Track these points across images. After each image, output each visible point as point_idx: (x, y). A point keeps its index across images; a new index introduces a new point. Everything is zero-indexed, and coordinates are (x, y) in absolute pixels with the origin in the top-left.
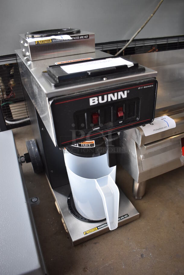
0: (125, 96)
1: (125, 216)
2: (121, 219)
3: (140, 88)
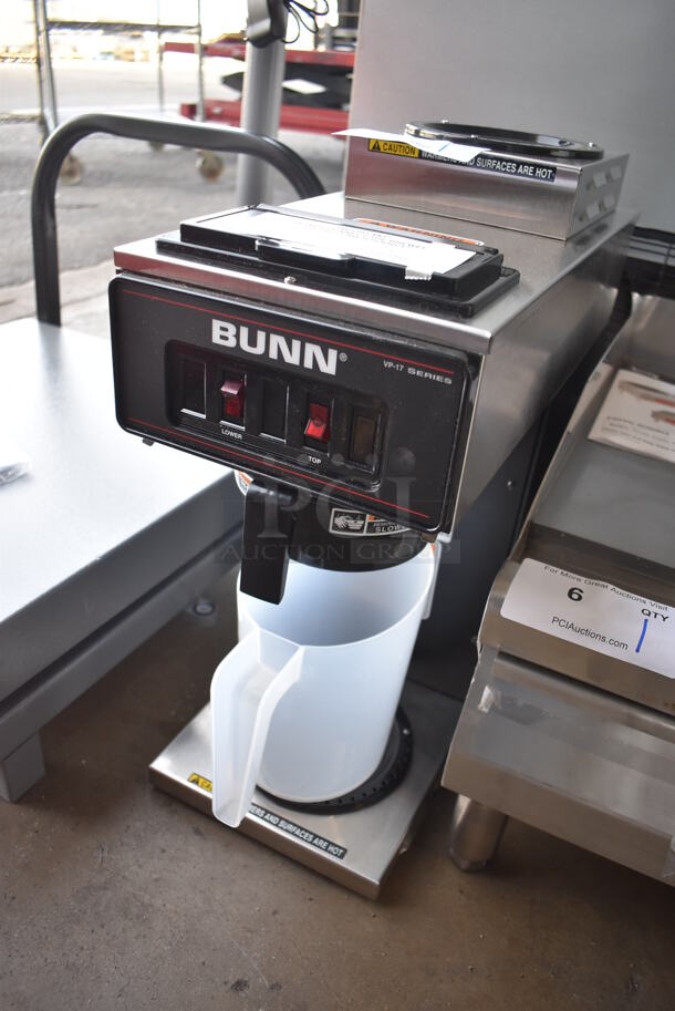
0: (329, 368)
1: (331, 848)
2: (311, 843)
3: (390, 365)
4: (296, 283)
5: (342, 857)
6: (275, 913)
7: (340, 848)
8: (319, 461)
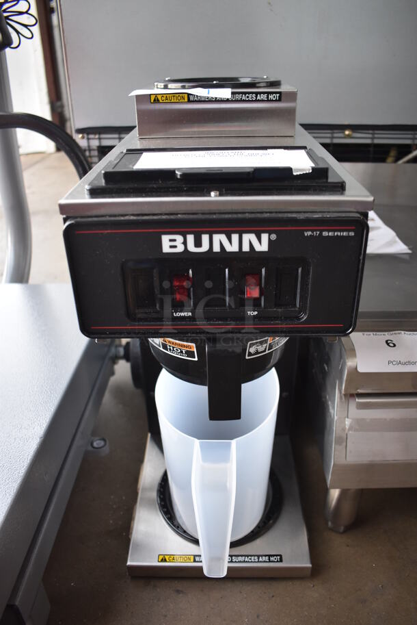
0: (262, 246)
1: (272, 559)
2: (258, 562)
3: (310, 233)
4: (221, 195)
5: (281, 560)
6: (258, 617)
7: (277, 556)
8: (256, 313)
